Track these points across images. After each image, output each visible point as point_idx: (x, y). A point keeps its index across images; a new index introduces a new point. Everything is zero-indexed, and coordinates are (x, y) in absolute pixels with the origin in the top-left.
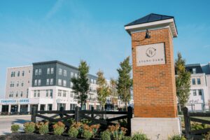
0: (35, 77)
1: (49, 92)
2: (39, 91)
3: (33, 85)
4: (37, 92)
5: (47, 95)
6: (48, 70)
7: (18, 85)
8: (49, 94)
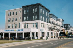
0: (24, 15)
1: (35, 24)
2: (27, 24)
3: (23, 20)
4: (26, 25)
5: (33, 26)
6: (33, 10)
7: (13, 21)
8: (35, 26)
